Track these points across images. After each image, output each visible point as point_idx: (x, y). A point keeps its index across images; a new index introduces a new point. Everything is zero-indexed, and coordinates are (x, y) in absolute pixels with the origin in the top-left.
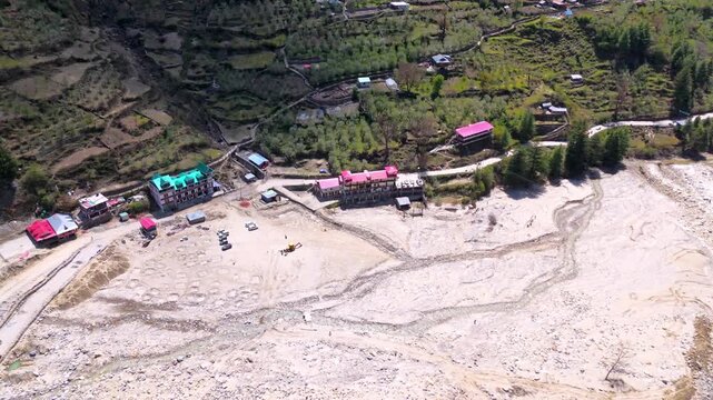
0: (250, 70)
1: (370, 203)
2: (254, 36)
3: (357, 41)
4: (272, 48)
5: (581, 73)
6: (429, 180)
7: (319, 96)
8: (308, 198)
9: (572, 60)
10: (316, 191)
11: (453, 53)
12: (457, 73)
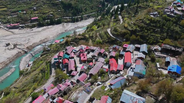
0: (2, 11)
1: (15, 29)
2: (4, 5)
3: (21, 5)
4: (7, 7)
5: (60, 10)
6: (26, 25)
7: (12, 14)
8: (6, 28)
9: (59, 8)
10: (7, 27)
11: (37, 7)
12: (37, 10)
